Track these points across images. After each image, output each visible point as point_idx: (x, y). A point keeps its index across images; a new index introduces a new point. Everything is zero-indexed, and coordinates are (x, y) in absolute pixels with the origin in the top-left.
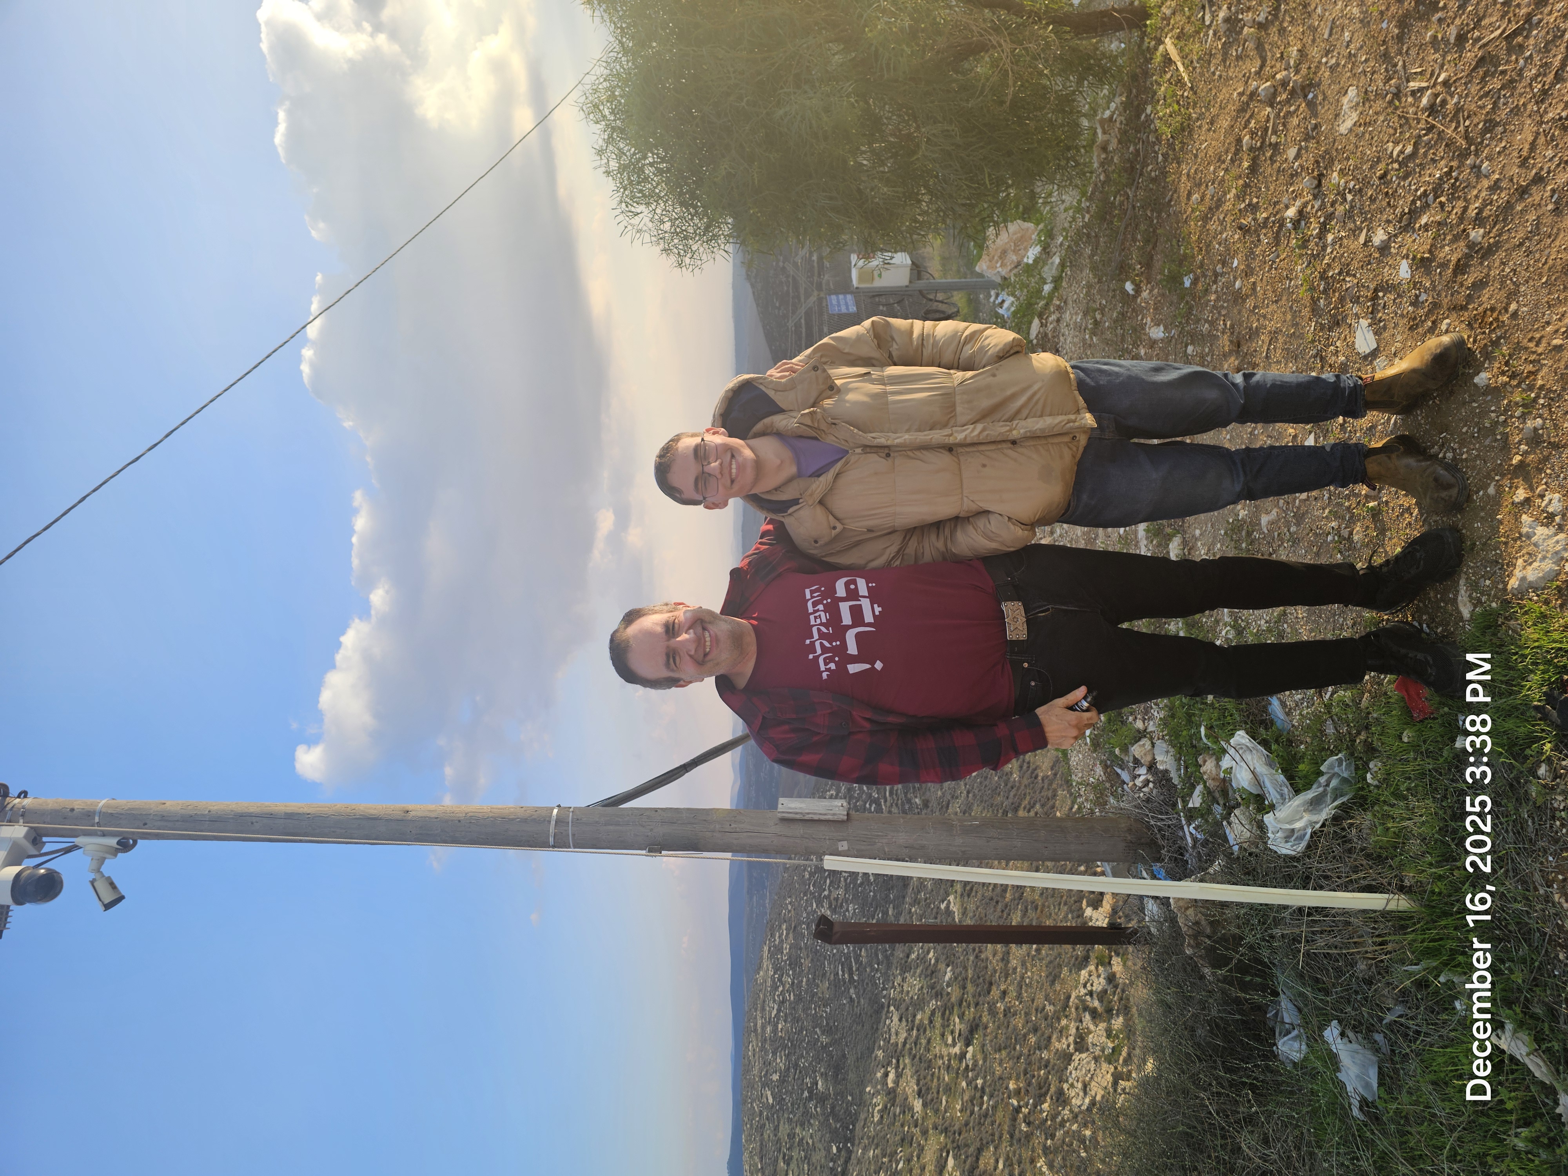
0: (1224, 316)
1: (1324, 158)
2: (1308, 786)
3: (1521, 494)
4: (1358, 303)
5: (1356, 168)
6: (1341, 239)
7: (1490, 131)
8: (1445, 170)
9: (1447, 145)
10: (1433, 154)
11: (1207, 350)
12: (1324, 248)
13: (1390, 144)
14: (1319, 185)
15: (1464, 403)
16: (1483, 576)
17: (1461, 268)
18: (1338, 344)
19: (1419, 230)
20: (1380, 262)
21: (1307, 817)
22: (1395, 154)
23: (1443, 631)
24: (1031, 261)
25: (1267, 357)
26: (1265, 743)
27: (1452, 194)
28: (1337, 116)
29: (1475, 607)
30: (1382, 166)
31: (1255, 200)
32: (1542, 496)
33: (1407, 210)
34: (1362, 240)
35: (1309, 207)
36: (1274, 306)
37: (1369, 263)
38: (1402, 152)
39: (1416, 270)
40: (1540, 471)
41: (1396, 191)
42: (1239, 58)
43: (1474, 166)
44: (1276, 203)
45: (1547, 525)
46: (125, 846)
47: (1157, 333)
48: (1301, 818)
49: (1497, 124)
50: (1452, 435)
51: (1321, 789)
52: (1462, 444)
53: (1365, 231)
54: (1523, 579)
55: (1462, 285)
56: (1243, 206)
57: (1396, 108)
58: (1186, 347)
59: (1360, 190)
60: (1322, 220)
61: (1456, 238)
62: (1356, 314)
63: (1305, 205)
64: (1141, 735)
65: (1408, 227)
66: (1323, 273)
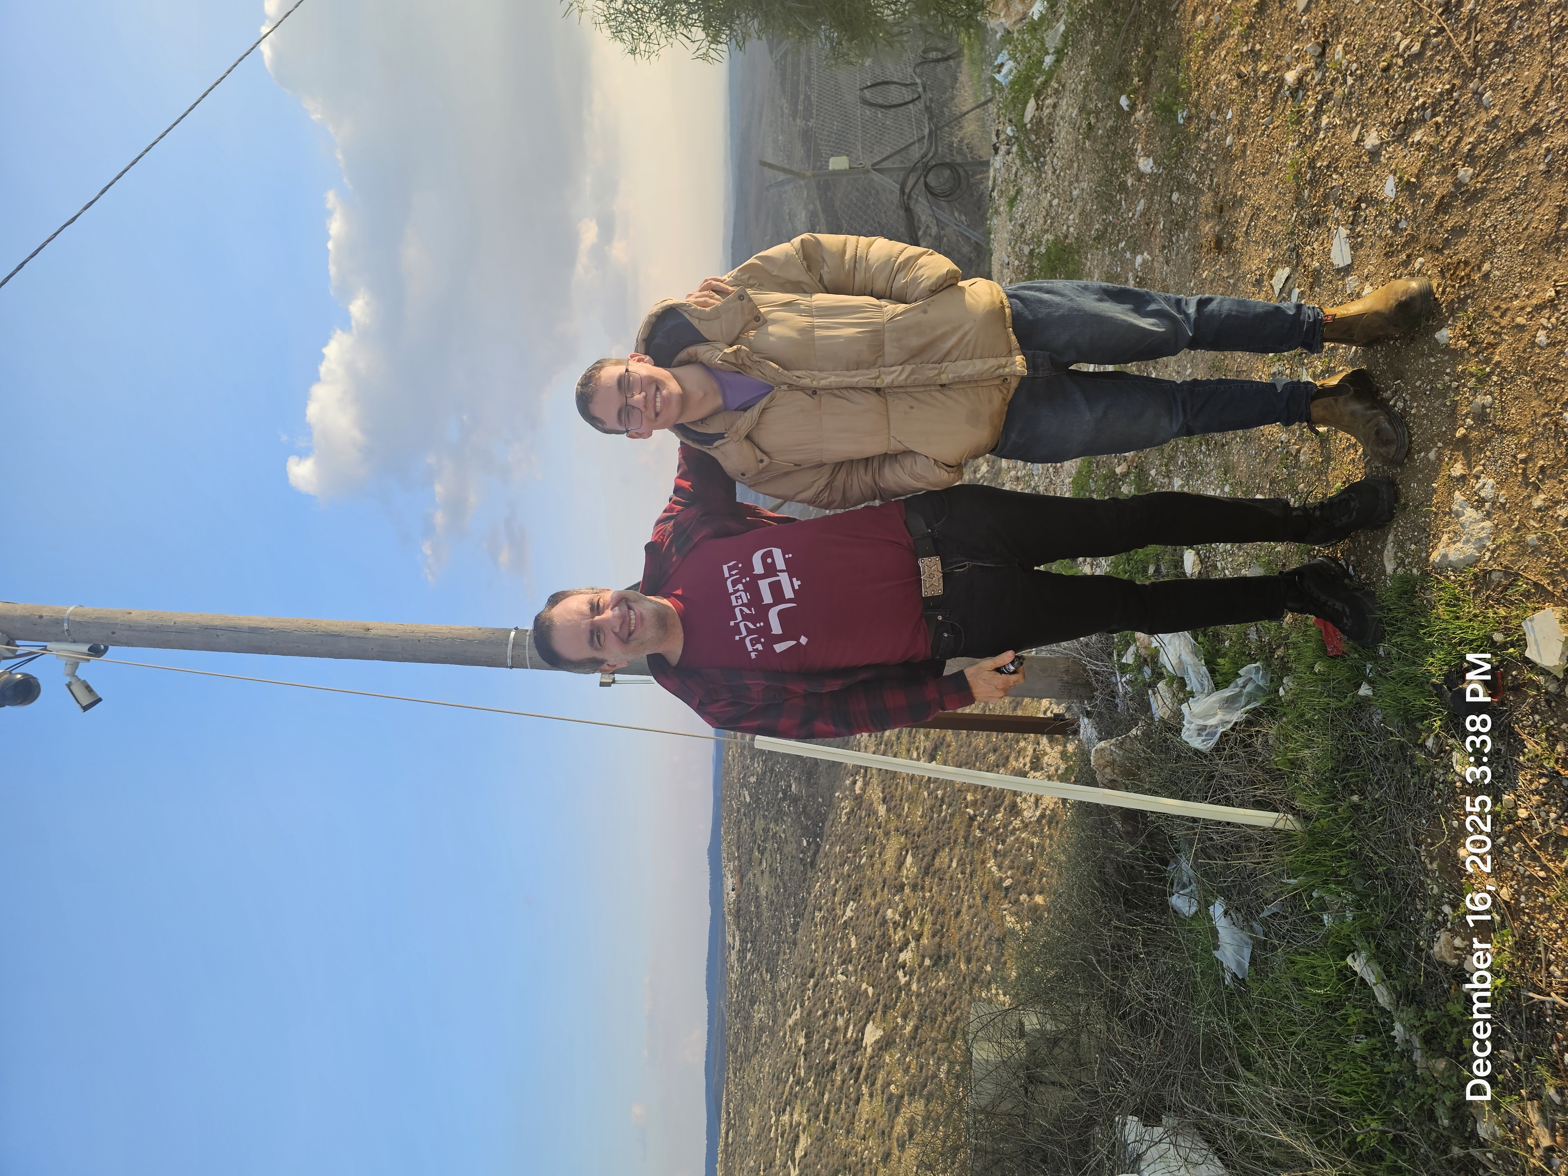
0: (1212, 170)
1: (1331, 23)
2: (1226, 684)
3: (1458, 470)
4: (1341, 207)
5: (1361, 49)
6: (1335, 126)
7: (1500, 56)
8: (1447, 87)
9: (1453, 57)
10: (1439, 61)
11: (1191, 203)
12: (1317, 130)
13: (1399, 34)
14: (1323, 54)
15: (1423, 355)
16: (1409, 539)
17: (1443, 207)
18: (1315, 245)
19: (1412, 146)
20: (1368, 168)
21: (1220, 716)
22: (1402, 47)
23: (1367, 578)
24: (1036, 18)
25: (1246, 233)
27: (1450, 117)
29: (1398, 566)
30: (1387, 55)
31: (1258, 47)
32: (1478, 478)
33: (1402, 119)
34: (1355, 136)
35: (1310, 77)
36: (1261, 178)
37: (1358, 166)
38: (1408, 48)
39: (1402, 190)
40: (1481, 450)
41: (1395, 91)
43: (1475, 93)
44: (1279, 58)
45: (1477, 508)
46: (96, 651)
47: (1145, 165)
48: (1215, 714)
49: (1507, 50)
50: (1406, 384)
51: (1238, 690)
52: (1414, 397)
53: (1359, 127)
54: (1445, 556)
55: (1441, 225)
56: (1245, 49)
58: (1172, 192)
59: (1362, 77)
60: (1320, 97)
61: (1444, 171)
62: (1337, 219)
63: (1306, 72)
65: (1401, 139)
66: (1312, 160)
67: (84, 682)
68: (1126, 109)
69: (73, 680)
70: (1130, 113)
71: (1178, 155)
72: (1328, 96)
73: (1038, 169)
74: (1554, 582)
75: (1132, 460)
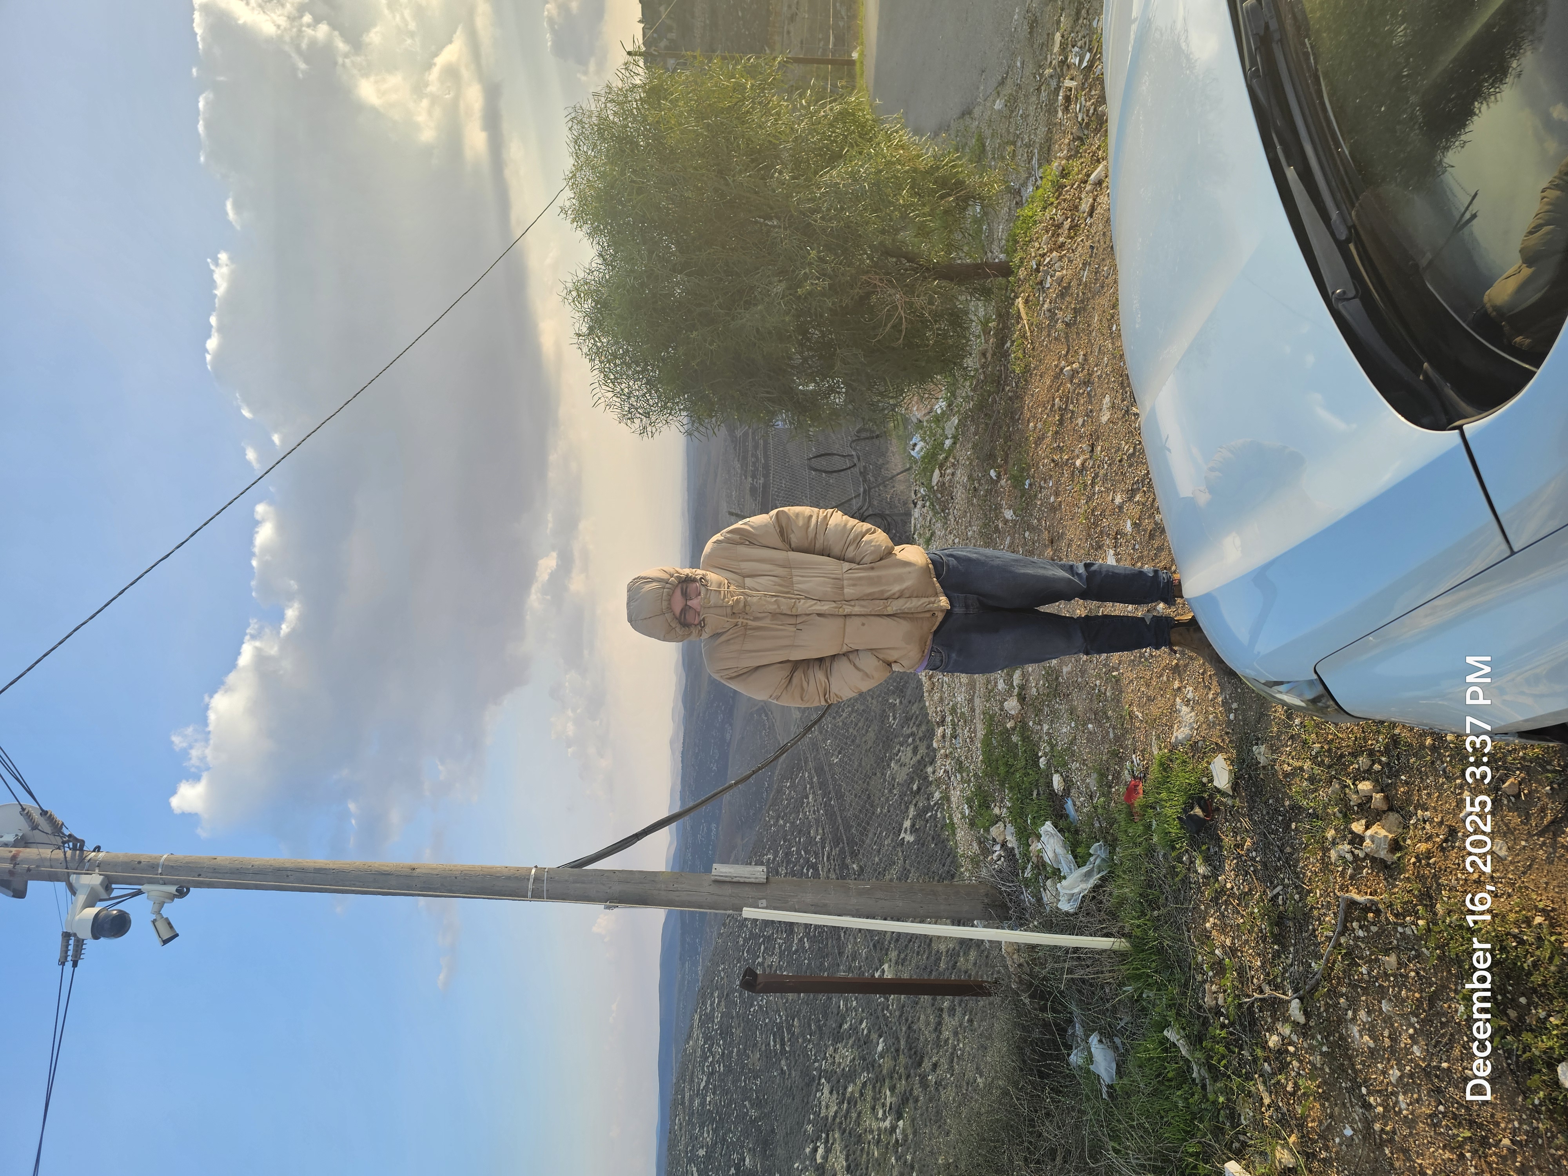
0: (1045, 517)
1: (1095, 434)
2: (1084, 864)
3: (1176, 685)
4: (1109, 538)
5: (1108, 449)
6: (1101, 491)
11: (1036, 538)
12: (1094, 494)
13: (1123, 442)
14: (1092, 451)
16: (1162, 732)
17: (1151, 536)
19: (1135, 503)
20: (1119, 515)
21: (1081, 885)
22: (1125, 450)
23: (1147, 764)
24: (939, 412)
26: (1061, 831)
28: (1101, 410)
29: (1159, 751)
30: (1120, 453)
31: (1062, 444)
32: (1186, 688)
33: (1130, 488)
34: (1111, 497)
35: (1087, 463)
36: (1070, 522)
37: (1114, 514)
38: (1128, 450)
39: (1134, 528)
40: (1185, 671)
41: (1126, 473)
42: (1056, 339)
44: (1072, 451)
45: (1187, 705)
46: (181, 893)
47: (1008, 514)
48: (1078, 885)
51: (1091, 866)
53: (1112, 492)
54: (1176, 737)
55: (1152, 546)
56: (1055, 445)
57: (1126, 421)
58: (1025, 531)
59: (1110, 465)
60: (1093, 475)
61: (1150, 517)
62: (1108, 545)
63: (1085, 461)
64: (998, 819)
65: (1131, 499)
66: (1093, 511)
67: (167, 919)
68: (995, 478)
69: (158, 918)
70: (997, 481)
71: (1026, 509)
72: (1097, 475)
73: (945, 518)
74: (1223, 740)
75: (1017, 717)
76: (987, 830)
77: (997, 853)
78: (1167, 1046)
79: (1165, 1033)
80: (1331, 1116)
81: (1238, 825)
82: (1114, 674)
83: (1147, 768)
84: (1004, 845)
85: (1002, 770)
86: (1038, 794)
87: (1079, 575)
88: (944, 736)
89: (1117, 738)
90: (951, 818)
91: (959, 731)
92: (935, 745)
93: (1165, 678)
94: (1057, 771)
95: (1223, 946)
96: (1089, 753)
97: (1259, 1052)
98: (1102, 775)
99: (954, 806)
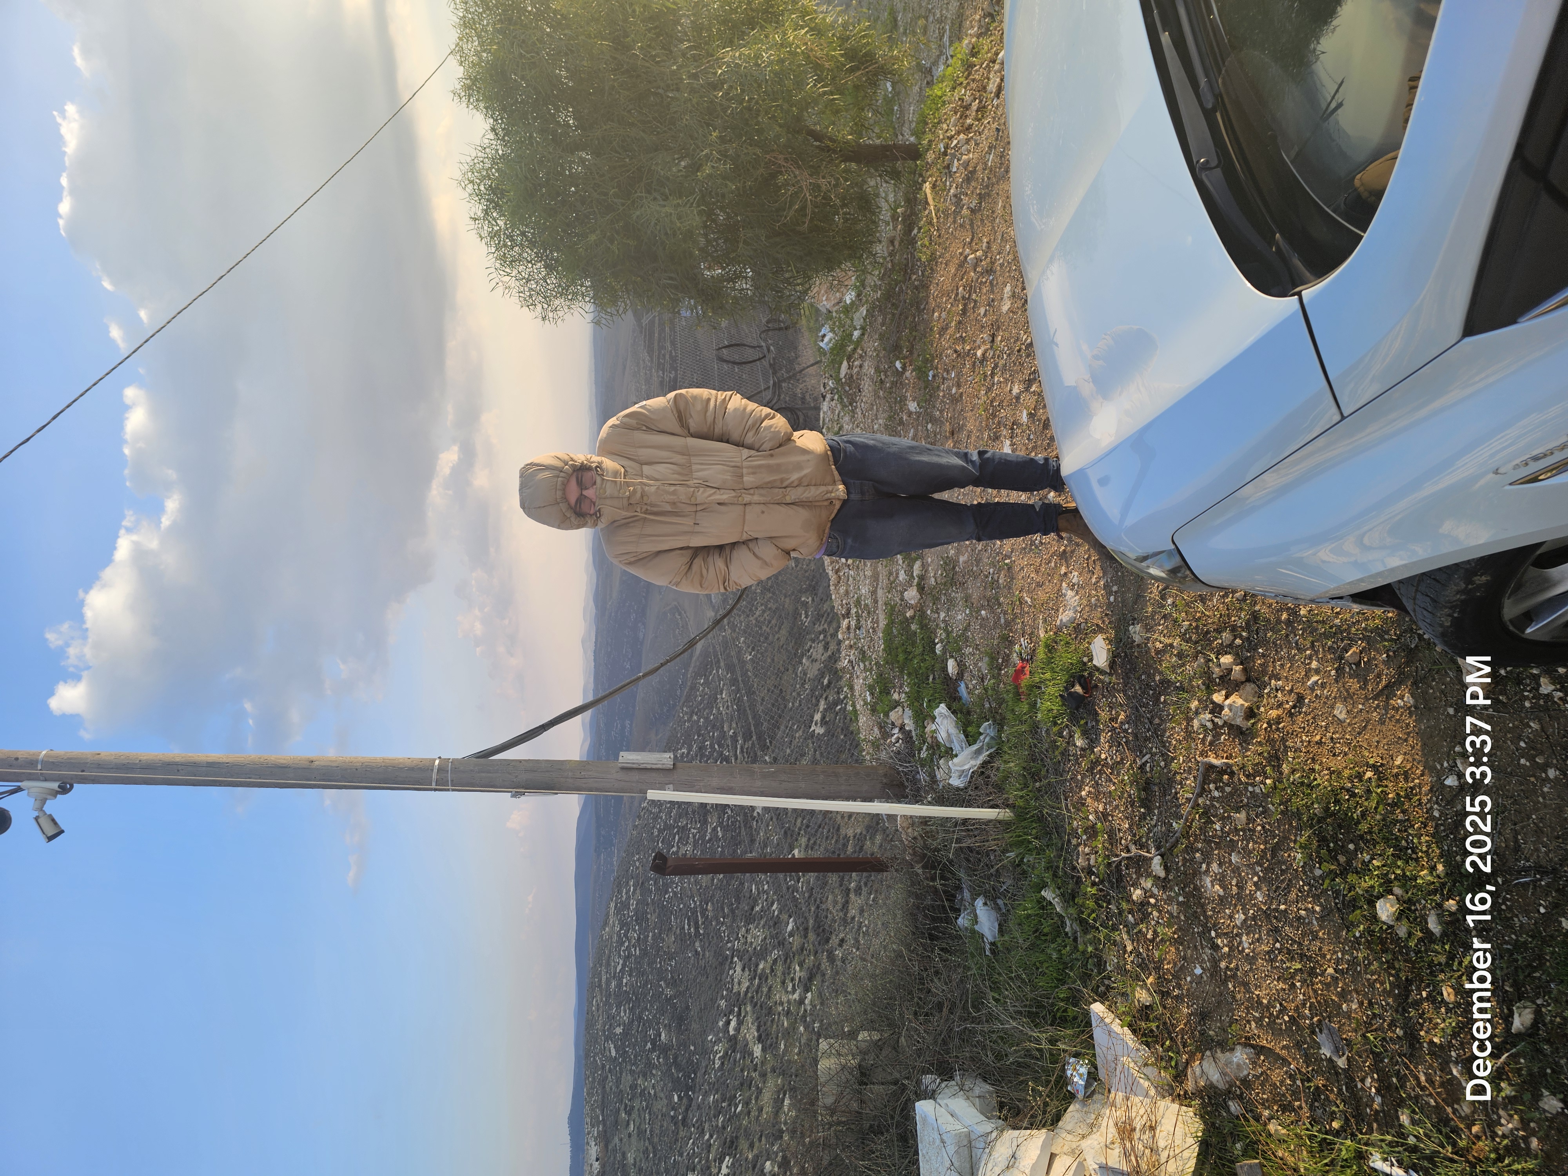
0: (947, 409)
1: (995, 324)
2: (975, 742)
3: (1063, 570)
5: (1008, 338)
6: (1000, 382)
12: (993, 384)
14: (992, 341)
19: (1031, 393)
20: (1016, 406)
21: (971, 762)
22: (1023, 340)
24: (848, 302)
26: (954, 712)
28: (1002, 299)
29: (1046, 633)
30: (1018, 344)
31: (964, 335)
32: (1071, 572)
33: (1026, 379)
34: (1009, 388)
35: (988, 354)
36: (970, 413)
37: (1011, 405)
38: (1026, 341)
39: (1030, 418)
40: (1071, 557)
42: (961, 226)
44: (973, 342)
45: (1072, 590)
46: (64, 789)
47: (913, 406)
48: (969, 762)
51: (980, 743)
53: (1010, 383)
54: (1061, 620)
56: (958, 336)
59: (1009, 355)
63: (986, 351)
64: (897, 704)
65: (1027, 389)
66: (992, 402)
67: (50, 816)
68: (900, 369)
69: (41, 814)
70: (903, 373)
71: (930, 401)
72: (996, 366)
73: (853, 411)
74: (1103, 622)
75: (916, 607)
76: (887, 715)
77: (896, 736)
78: (1044, 905)
79: (1043, 893)
80: (1184, 958)
81: (1114, 700)
82: (1006, 561)
83: (1034, 650)
84: (902, 728)
85: (901, 657)
86: (934, 679)
87: (973, 462)
88: (849, 628)
89: (1008, 623)
90: (854, 705)
91: (863, 622)
92: (840, 636)
93: (1053, 564)
94: (952, 657)
95: (1096, 812)
96: (981, 638)
97: (1124, 905)
98: (993, 659)
99: (857, 694)
